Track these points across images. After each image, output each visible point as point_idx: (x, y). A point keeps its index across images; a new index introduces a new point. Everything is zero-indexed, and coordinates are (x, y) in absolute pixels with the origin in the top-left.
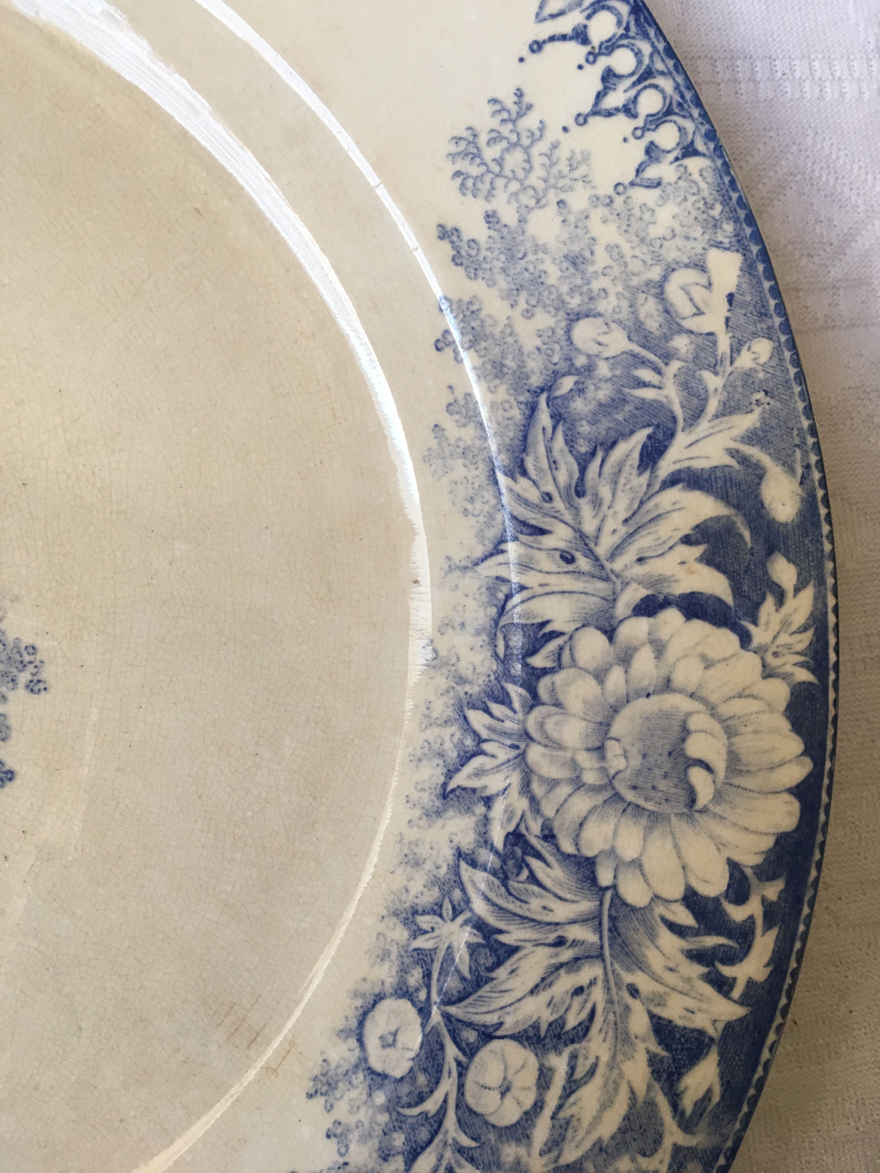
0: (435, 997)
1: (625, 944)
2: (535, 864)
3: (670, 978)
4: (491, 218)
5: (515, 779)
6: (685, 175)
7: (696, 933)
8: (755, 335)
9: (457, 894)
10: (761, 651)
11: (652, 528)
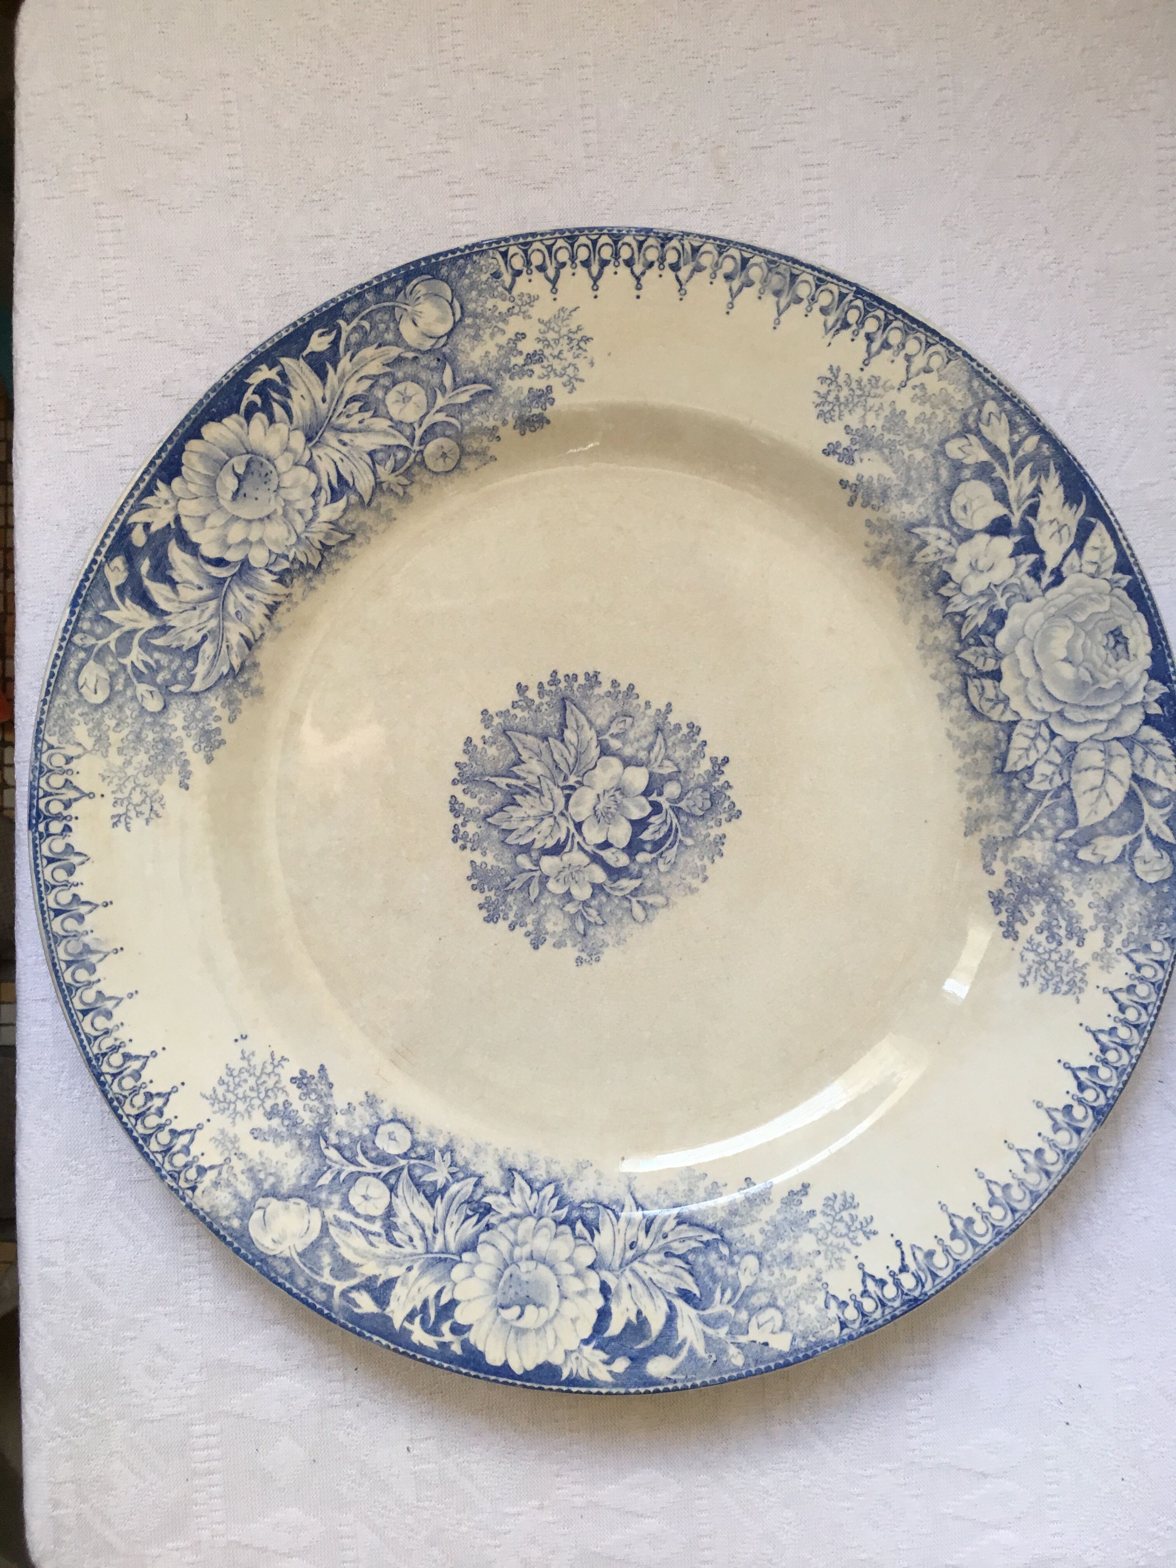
0: (412, 1162)
1: (433, 1266)
2: (474, 1219)
3: (415, 1290)
4: (812, 1213)
5: (518, 1210)
6: (831, 1322)
7: (437, 1305)
8: (746, 1357)
9: (461, 1175)
10: (579, 1350)
11: (646, 1293)
